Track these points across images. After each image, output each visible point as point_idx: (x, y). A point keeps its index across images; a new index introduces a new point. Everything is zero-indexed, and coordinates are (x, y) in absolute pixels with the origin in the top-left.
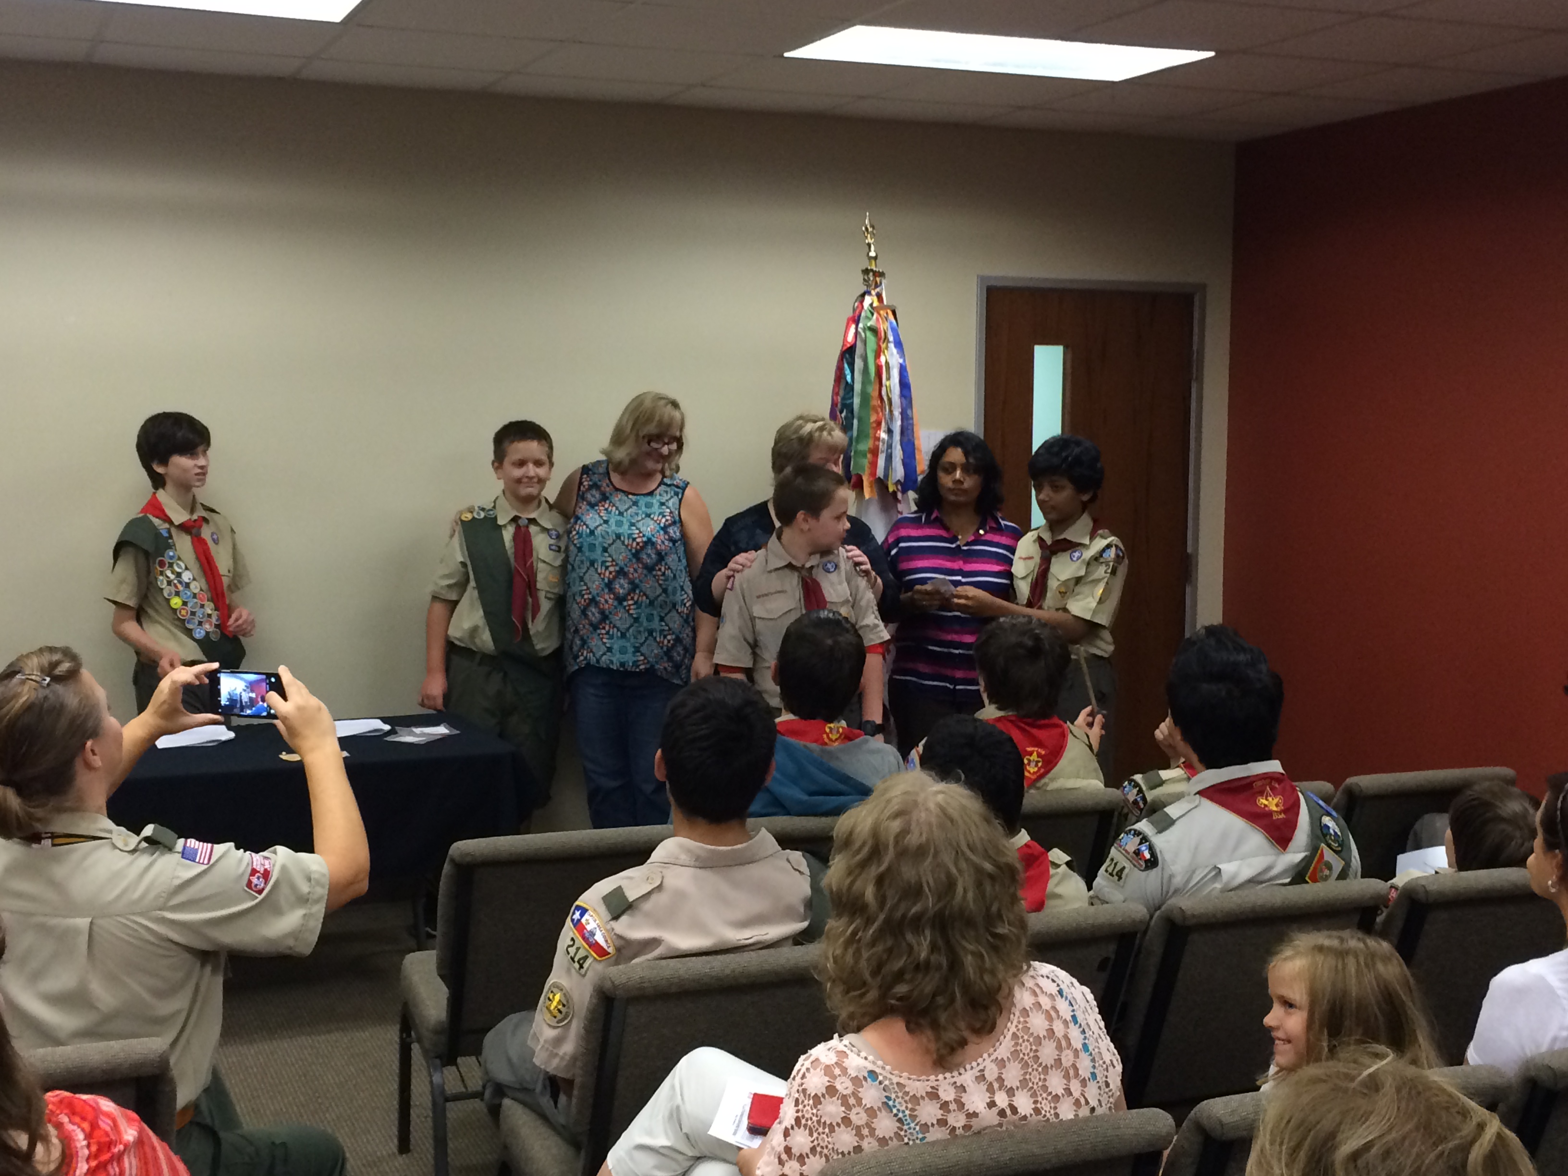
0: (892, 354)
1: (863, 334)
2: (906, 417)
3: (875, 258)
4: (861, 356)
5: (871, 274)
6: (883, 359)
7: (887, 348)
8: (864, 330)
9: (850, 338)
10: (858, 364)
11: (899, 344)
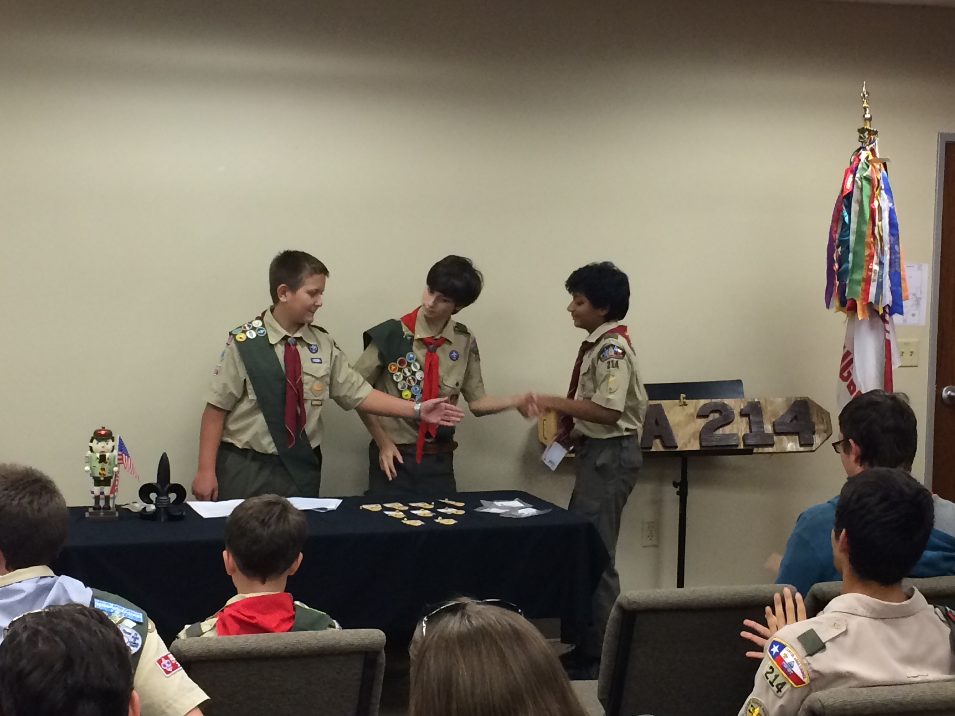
0: (884, 200)
1: (859, 183)
2: (894, 252)
3: (870, 119)
4: (857, 201)
5: (867, 133)
6: (876, 204)
7: (880, 194)
8: (861, 179)
9: (849, 185)
10: (855, 207)
11: (888, 191)
